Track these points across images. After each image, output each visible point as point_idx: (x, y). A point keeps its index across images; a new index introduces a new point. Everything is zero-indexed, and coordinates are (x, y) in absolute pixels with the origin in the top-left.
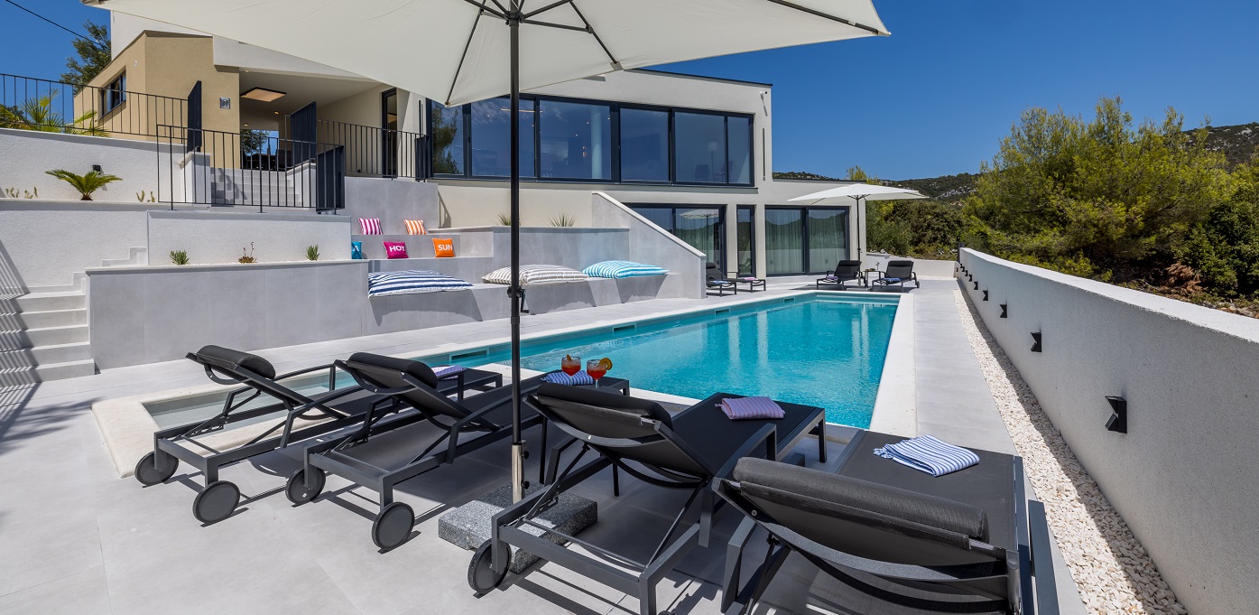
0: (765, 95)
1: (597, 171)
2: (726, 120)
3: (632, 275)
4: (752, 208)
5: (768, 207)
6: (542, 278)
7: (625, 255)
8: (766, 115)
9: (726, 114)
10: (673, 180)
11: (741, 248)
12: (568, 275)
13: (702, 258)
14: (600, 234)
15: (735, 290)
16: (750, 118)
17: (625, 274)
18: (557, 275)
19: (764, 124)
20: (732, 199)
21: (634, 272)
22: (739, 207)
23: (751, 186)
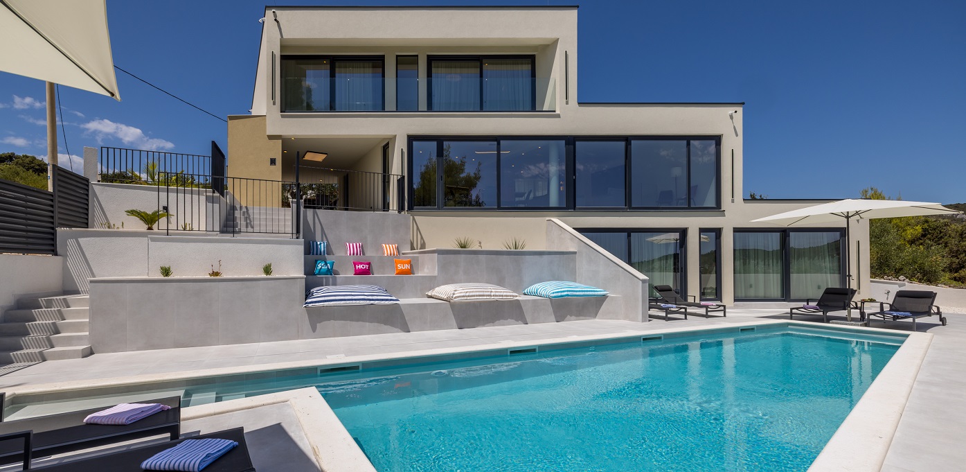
0: (734, 115)
1: (554, 200)
2: (688, 144)
3: (568, 295)
4: (718, 232)
5: (736, 230)
6: (469, 296)
7: (573, 277)
8: (737, 135)
9: (688, 139)
10: (629, 206)
11: (703, 271)
12: (497, 294)
13: (644, 281)
14: (545, 257)
15: (686, 314)
16: (717, 139)
17: (559, 294)
18: (485, 294)
19: (733, 145)
20: (693, 223)
21: (569, 293)
22: (702, 231)
23: (717, 208)
